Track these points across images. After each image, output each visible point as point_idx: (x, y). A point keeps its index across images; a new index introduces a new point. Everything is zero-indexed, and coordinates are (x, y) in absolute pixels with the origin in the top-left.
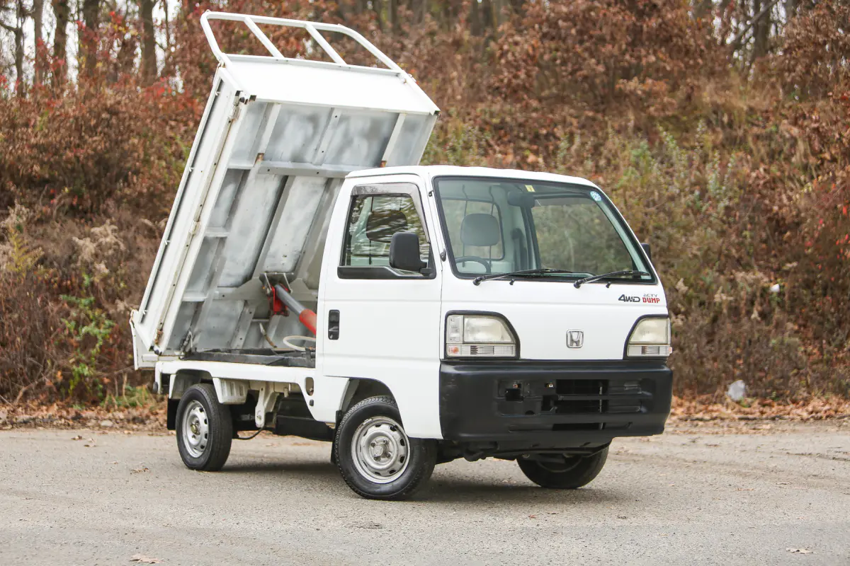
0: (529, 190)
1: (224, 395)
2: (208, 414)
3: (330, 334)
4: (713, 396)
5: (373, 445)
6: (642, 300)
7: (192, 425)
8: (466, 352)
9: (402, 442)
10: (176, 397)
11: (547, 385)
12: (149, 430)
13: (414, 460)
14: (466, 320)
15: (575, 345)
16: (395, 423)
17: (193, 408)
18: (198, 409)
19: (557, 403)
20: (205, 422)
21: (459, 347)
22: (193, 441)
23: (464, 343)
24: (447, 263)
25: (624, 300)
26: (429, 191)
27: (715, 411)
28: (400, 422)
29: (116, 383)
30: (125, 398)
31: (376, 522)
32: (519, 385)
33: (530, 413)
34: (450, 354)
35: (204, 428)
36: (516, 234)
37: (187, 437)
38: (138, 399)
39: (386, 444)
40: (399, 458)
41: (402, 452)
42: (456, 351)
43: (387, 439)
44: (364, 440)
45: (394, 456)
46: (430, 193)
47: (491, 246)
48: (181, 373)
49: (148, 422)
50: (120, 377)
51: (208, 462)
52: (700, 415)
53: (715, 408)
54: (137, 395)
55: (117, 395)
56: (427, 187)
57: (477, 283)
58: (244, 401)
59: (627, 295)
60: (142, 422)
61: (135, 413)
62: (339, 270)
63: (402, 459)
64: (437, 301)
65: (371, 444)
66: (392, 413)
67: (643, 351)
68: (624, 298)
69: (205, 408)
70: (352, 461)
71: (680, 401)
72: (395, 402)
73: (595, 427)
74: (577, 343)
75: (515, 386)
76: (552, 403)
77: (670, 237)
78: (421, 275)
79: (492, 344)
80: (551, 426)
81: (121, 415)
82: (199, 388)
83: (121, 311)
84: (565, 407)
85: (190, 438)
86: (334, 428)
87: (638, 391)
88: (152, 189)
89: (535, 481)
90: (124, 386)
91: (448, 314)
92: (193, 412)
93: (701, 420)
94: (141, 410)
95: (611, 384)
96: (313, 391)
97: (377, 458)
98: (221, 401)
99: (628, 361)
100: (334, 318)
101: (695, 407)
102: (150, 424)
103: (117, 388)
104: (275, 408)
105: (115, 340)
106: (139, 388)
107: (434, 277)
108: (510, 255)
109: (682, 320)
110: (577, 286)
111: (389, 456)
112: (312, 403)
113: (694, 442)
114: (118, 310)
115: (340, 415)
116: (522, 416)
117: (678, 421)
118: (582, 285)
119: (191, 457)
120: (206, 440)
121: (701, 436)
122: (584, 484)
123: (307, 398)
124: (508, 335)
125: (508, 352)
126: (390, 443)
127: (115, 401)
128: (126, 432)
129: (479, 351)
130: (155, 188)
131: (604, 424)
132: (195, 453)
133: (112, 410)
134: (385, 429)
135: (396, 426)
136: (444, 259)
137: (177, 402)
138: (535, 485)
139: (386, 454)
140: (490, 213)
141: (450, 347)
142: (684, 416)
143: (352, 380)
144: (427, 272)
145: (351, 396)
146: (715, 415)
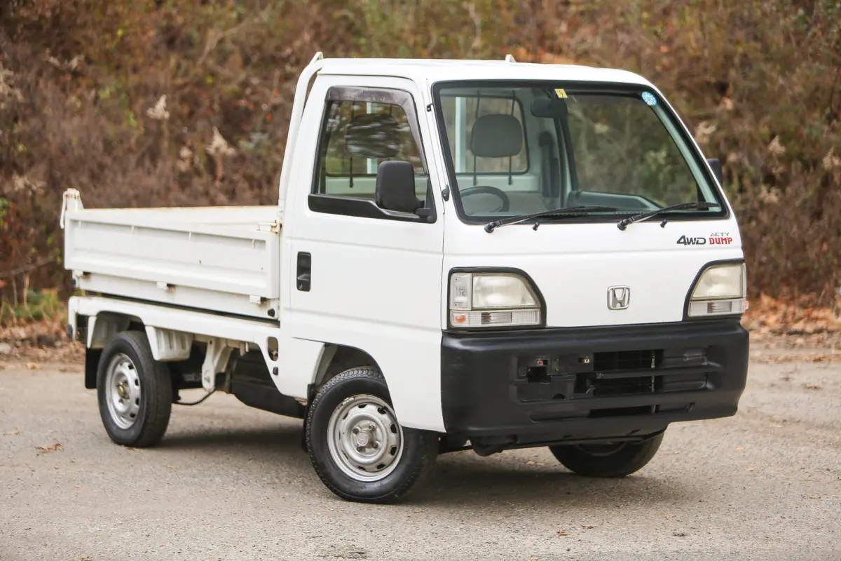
0: (560, 96)
1: (160, 350)
2: (140, 372)
3: (299, 283)
4: (818, 296)
5: (356, 432)
6: (708, 241)
7: (118, 386)
8: (475, 321)
9: (394, 428)
10: (97, 346)
11: (581, 360)
12: (62, 361)
13: (409, 453)
14: (476, 279)
15: (618, 306)
16: (384, 404)
17: (120, 362)
18: (126, 364)
19: (594, 381)
20: (136, 383)
21: (467, 316)
22: (121, 407)
23: (473, 309)
24: (451, 203)
25: (685, 243)
26: (428, 103)
27: (822, 319)
28: (388, 400)
29: (14, 285)
30: (26, 307)
31: (360, 545)
32: (545, 362)
33: (561, 397)
34: (455, 324)
35: (135, 390)
36: (545, 139)
37: (111, 400)
38: (45, 308)
39: (373, 430)
40: (389, 450)
41: (393, 442)
42: (462, 320)
43: (374, 424)
44: (344, 424)
45: (382, 445)
46: (429, 106)
47: (510, 155)
48: (103, 316)
49: (58, 344)
50: (19, 280)
51: (140, 437)
52: (799, 326)
53: (821, 314)
54: (43, 304)
55: (16, 303)
56: (424, 98)
57: (489, 230)
58: (187, 357)
59: (688, 236)
60: (51, 344)
61: (40, 329)
62: (310, 198)
63: (394, 451)
64: (438, 253)
65: (353, 430)
66: (378, 390)
67: (710, 307)
68: (684, 241)
69: (134, 365)
70: (329, 451)
71: (773, 303)
72: (383, 377)
73: (645, 410)
74: (621, 303)
75: (540, 363)
76: (588, 382)
77: (762, 76)
78: (418, 217)
79: (509, 310)
80: (587, 412)
81: (22, 333)
82: (128, 337)
83: (19, 190)
84: (605, 388)
85: (116, 404)
86: (305, 404)
87: (703, 361)
88: (58, 11)
89: (568, 467)
90: (26, 292)
91: (452, 272)
92: (120, 369)
93: (801, 333)
94: (48, 323)
95: (666, 354)
96: (277, 355)
97: (361, 449)
98: (157, 356)
99: (689, 324)
100: (304, 263)
101: (794, 314)
102: (62, 347)
103: (15, 292)
104: (229, 367)
105: (11, 225)
106: (45, 292)
107: (433, 220)
108: (536, 168)
109: (777, 195)
110: (622, 227)
111: (376, 447)
112: (276, 371)
113: (787, 379)
114: (16, 189)
115: (313, 389)
116: (551, 402)
117: (770, 335)
118: (628, 226)
119: (118, 428)
120: (137, 406)
121: (799, 365)
122: (632, 472)
123: (271, 364)
124: (530, 297)
125: (531, 319)
126: (378, 430)
127: (12, 311)
128: (30, 365)
129: (493, 317)
130: (61, 9)
131: (657, 406)
132: (123, 424)
133: (9, 324)
134: (371, 410)
135: (385, 408)
136: (446, 198)
137: (99, 351)
138: (568, 470)
139: (372, 444)
140: (509, 112)
141: (455, 315)
142: (778, 326)
143: (327, 345)
144: (425, 213)
145: (327, 365)
146: (821, 324)
